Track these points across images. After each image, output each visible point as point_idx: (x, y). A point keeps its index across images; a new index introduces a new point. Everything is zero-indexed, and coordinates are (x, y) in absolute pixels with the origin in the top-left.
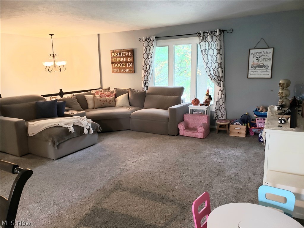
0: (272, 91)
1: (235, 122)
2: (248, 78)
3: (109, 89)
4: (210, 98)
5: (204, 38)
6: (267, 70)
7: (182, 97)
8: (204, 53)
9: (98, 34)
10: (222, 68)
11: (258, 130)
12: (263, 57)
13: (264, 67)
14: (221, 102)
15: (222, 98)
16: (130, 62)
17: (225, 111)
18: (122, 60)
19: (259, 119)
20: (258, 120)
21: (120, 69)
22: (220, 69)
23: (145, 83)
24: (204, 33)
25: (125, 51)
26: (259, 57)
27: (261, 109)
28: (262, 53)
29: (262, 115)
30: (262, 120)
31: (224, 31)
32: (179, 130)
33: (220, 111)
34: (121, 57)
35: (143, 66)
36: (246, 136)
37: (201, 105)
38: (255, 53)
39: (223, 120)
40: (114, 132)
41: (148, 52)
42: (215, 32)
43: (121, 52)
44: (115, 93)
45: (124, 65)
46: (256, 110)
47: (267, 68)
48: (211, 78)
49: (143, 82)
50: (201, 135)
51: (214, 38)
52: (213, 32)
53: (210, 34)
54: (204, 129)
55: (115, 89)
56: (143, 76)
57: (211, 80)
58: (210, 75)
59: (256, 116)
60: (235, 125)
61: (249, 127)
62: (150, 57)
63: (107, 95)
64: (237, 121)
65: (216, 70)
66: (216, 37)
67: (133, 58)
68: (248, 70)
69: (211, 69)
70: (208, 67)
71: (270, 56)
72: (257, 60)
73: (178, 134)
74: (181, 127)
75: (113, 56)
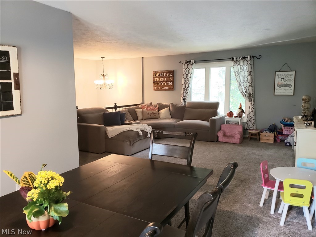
0: (294, 105)
1: (264, 131)
2: (274, 95)
3: (151, 104)
4: (243, 111)
5: (237, 63)
6: (290, 89)
7: (218, 111)
8: (237, 75)
9: (142, 58)
10: (252, 87)
11: (283, 137)
12: (287, 78)
13: (288, 86)
14: (252, 114)
15: (252, 111)
16: (171, 82)
17: (255, 122)
18: (163, 79)
19: (286, 127)
20: (284, 128)
21: (161, 87)
22: (251, 87)
23: (184, 99)
24: (237, 58)
25: (166, 72)
26: (284, 78)
27: (286, 120)
28: (286, 75)
29: (288, 124)
30: (287, 128)
31: (254, 57)
32: (218, 137)
33: (251, 122)
34: (163, 77)
35: (183, 85)
36: (274, 142)
37: (235, 117)
38: (280, 75)
39: (253, 130)
40: (162, 139)
41: (187, 73)
42: (246, 57)
43: (162, 73)
44: (158, 107)
45: (165, 83)
46: (283, 121)
47: (290, 87)
48: (243, 95)
49: (182, 98)
50: (237, 141)
51: (245, 62)
52: (244, 57)
53: (242, 59)
54: (240, 136)
55: (158, 103)
56: (182, 93)
57: (243, 96)
58: (242, 93)
59: (283, 125)
60: (265, 133)
61: (276, 135)
62: (189, 77)
63: (151, 109)
64: (265, 130)
65: (247, 88)
66: (247, 61)
67: (173, 77)
68: (274, 88)
69: (243, 87)
70: (240, 85)
71: (293, 77)
72: (282, 80)
73: (218, 141)
74: (220, 134)
75: (155, 76)
